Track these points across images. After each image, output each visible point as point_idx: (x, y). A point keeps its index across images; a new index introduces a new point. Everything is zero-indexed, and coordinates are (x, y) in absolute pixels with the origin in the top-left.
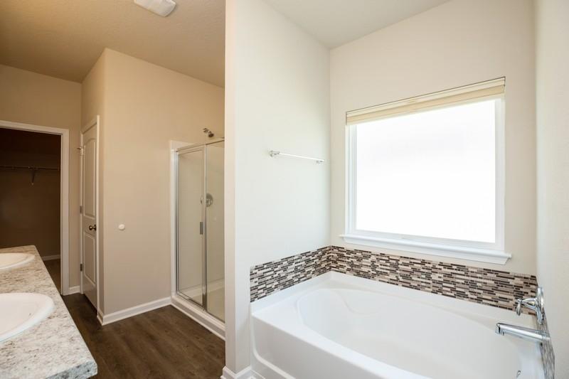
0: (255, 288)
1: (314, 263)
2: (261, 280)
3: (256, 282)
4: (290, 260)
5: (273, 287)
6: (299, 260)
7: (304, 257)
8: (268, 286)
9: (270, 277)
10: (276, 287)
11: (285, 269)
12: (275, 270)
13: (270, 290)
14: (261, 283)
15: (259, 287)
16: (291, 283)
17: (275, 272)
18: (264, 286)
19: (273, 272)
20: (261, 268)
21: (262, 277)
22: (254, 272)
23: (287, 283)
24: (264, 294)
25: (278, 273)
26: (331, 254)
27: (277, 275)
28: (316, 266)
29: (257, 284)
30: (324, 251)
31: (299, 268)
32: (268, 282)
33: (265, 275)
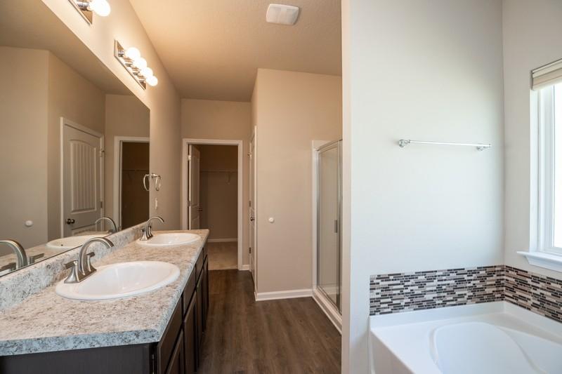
0: (378, 300)
1: (471, 285)
2: (384, 293)
3: (378, 294)
4: (430, 276)
5: (403, 304)
6: (444, 278)
7: (453, 275)
8: (394, 302)
9: (399, 292)
10: (407, 304)
11: (421, 285)
12: (406, 284)
13: (398, 308)
14: (384, 297)
15: (382, 301)
16: (431, 305)
17: (406, 287)
18: (390, 300)
19: (402, 286)
20: (386, 279)
21: (386, 289)
22: (375, 281)
23: (425, 304)
24: (390, 310)
25: (410, 288)
26: (505, 277)
27: (408, 291)
28: (474, 289)
29: (379, 296)
30: (491, 271)
31: (444, 287)
32: (394, 297)
33: (391, 287)
